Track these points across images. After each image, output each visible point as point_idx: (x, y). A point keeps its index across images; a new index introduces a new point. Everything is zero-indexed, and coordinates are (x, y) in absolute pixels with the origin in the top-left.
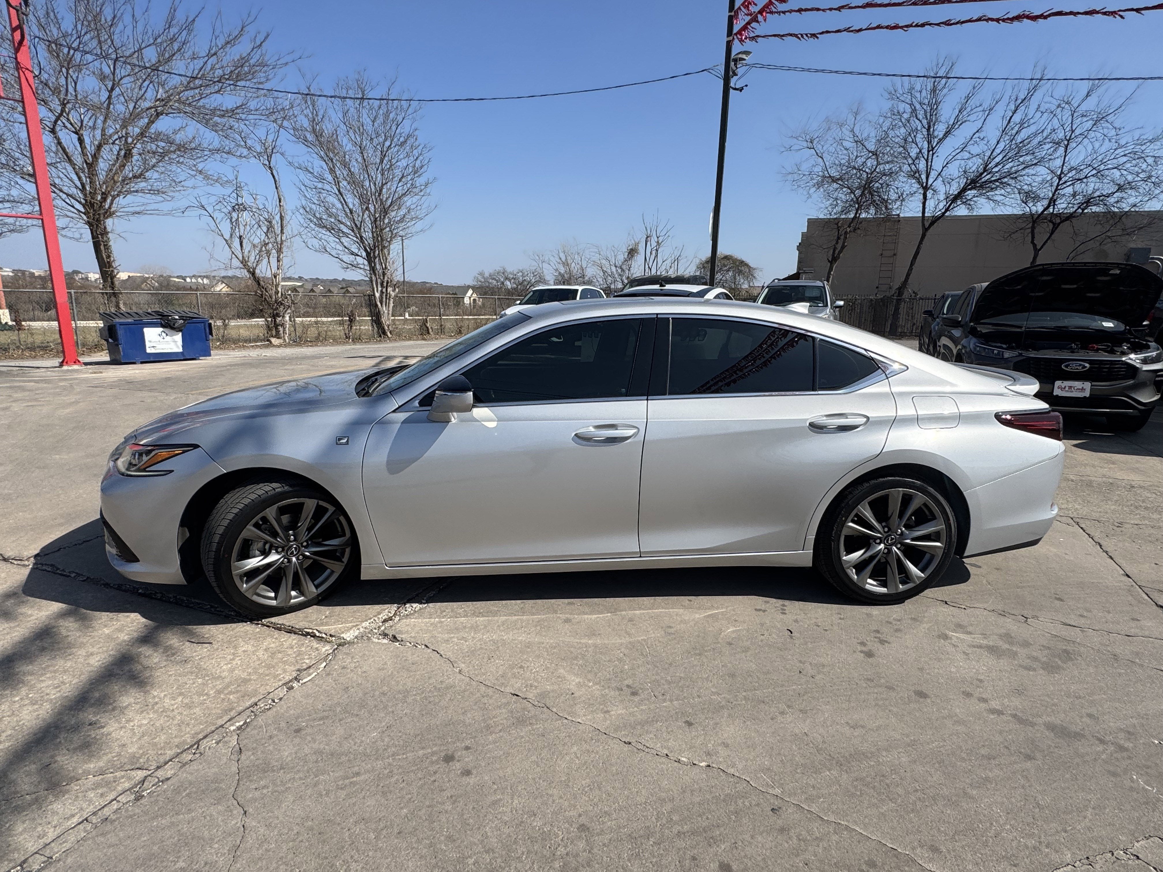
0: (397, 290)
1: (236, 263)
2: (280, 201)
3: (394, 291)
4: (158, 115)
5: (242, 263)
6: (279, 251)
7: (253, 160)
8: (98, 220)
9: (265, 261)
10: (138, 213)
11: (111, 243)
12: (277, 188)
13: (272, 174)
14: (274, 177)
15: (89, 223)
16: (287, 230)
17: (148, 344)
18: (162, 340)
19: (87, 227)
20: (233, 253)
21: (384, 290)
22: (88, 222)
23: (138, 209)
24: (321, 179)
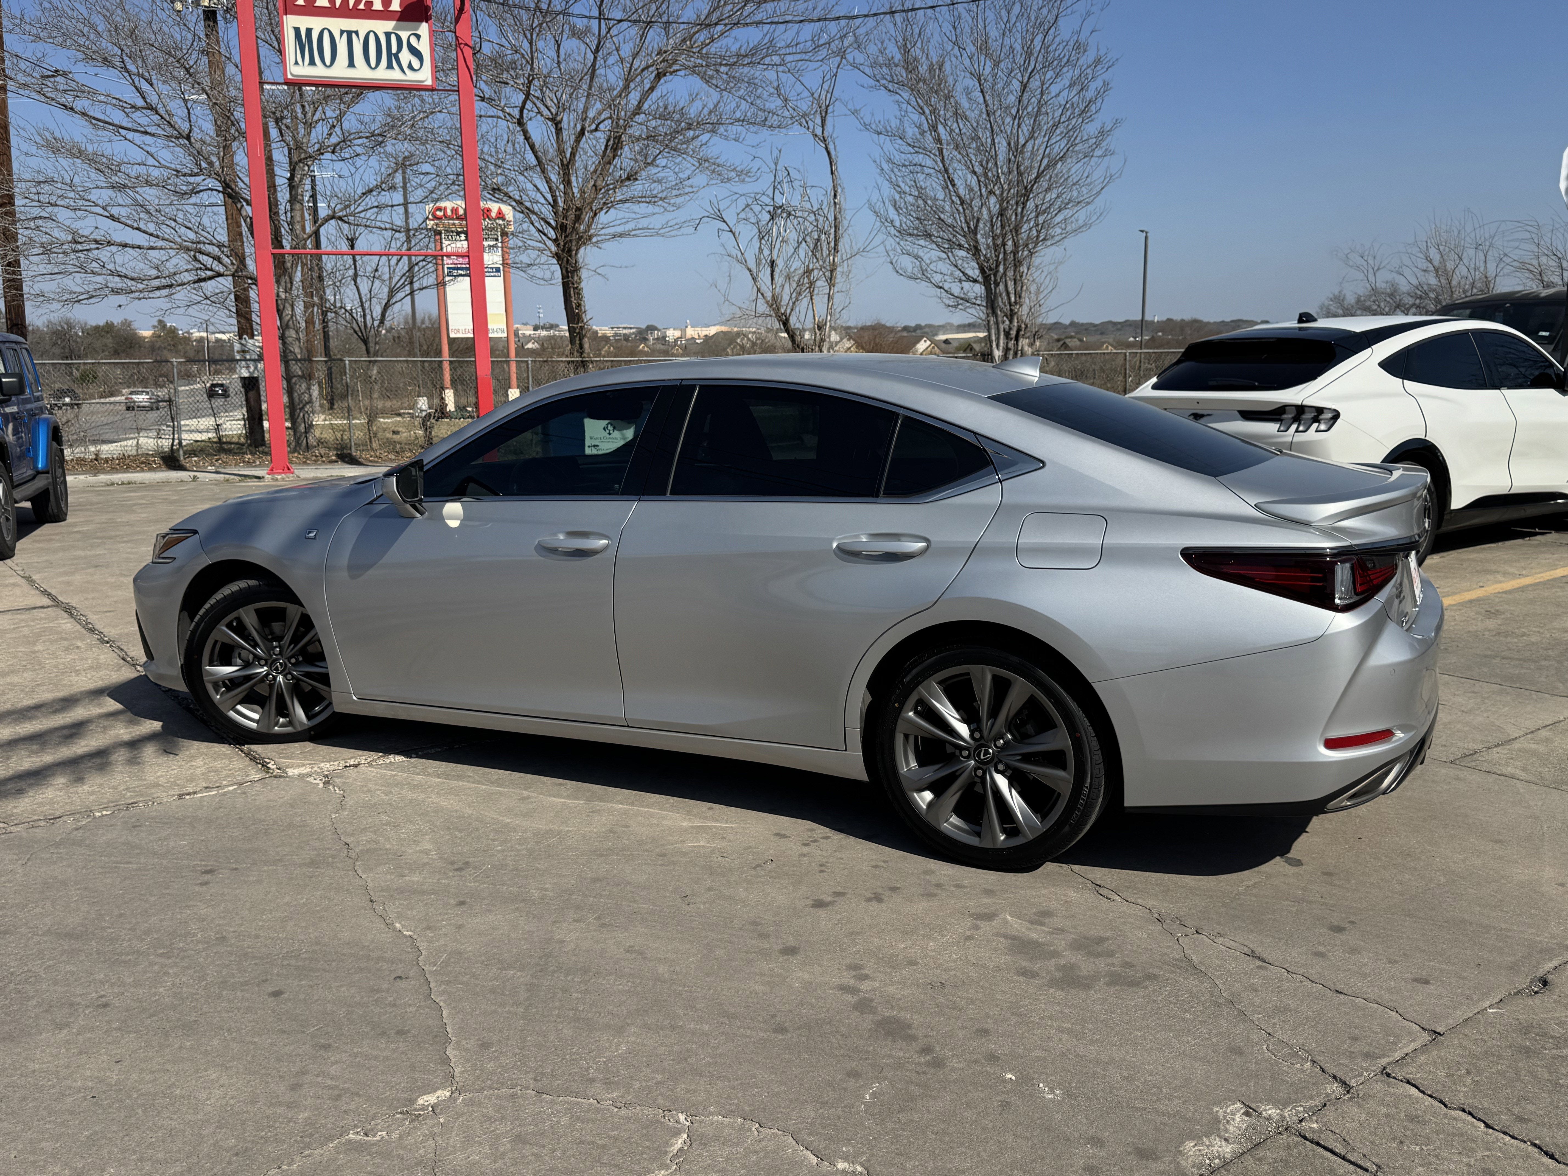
0: (1038, 343)
1: (762, 307)
2: (835, 196)
3: (1031, 345)
4: (659, 76)
5: (771, 306)
6: (831, 282)
7: (796, 130)
8: (570, 251)
9: (805, 302)
10: (621, 235)
11: (583, 285)
12: (832, 173)
13: (826, 148)
14: (829, 153)
15: (557, 256)
16: (844, 244)
17: (588, 442)
18: (608, 436)
19: (555, 261)
20: (759, 290)
21: (1011, 344)
22: (557, 254)
23: (620, 229)
24: (917, 147)
